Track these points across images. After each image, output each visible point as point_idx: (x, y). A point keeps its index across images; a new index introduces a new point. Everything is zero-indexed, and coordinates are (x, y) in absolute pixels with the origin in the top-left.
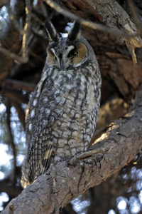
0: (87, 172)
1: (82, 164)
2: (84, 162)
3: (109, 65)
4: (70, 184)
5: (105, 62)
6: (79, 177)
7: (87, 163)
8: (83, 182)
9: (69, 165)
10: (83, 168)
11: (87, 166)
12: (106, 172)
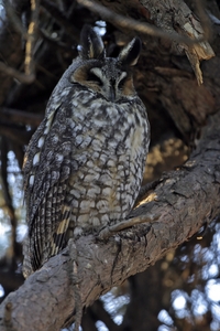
0: (125, 252)
1: (117, 239)
2: (121, 236)
3: (160, 87)
4: (99, 271)
5: (153, 81)
6: (112, 259)
7: (126, 237)
8: (119, 266)
9: (97, 241)
10: (120, 245)
11: (125, 242)
12: (155, 251)
